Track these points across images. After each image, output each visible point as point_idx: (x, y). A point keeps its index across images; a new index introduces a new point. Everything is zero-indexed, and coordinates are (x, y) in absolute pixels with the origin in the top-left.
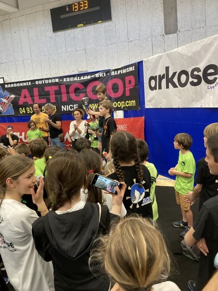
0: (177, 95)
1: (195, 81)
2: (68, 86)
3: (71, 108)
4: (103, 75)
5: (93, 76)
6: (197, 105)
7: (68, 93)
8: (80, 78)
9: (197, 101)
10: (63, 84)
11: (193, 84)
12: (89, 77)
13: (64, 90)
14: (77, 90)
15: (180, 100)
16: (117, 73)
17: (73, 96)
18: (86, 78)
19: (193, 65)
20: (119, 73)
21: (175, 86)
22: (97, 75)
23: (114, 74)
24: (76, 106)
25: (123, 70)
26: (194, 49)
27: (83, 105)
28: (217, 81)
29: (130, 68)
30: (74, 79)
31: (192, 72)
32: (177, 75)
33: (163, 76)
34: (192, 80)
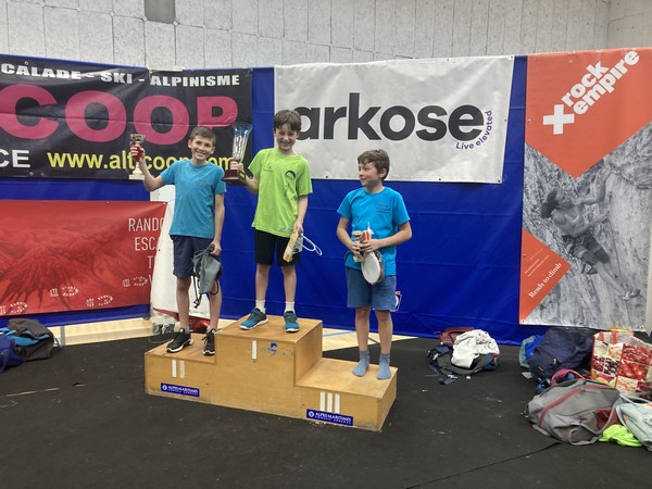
1: (431, 130)
3: (1, 158)
4: (125, 78)
5: (91, 75)
6: (433, 177)
8: (40, 72)
9: (430, 170)
12: (76, 76)
14: (26, 106)
16: (170, 82)
17: (8, 122)
18: (63, 75)
19: (425, 100)
20: (174, 84)
22: (105, 75)
23: (159, 83)
24: (19, 155)
25: (192, 79)
26: (432, 71)
27: (49, 155)
28: (481, 136)
29: (220, 78)
30: (16, 70)
31: (424, 113)
32: (379, 114)
33: (342, 112)
34: (423, 128)
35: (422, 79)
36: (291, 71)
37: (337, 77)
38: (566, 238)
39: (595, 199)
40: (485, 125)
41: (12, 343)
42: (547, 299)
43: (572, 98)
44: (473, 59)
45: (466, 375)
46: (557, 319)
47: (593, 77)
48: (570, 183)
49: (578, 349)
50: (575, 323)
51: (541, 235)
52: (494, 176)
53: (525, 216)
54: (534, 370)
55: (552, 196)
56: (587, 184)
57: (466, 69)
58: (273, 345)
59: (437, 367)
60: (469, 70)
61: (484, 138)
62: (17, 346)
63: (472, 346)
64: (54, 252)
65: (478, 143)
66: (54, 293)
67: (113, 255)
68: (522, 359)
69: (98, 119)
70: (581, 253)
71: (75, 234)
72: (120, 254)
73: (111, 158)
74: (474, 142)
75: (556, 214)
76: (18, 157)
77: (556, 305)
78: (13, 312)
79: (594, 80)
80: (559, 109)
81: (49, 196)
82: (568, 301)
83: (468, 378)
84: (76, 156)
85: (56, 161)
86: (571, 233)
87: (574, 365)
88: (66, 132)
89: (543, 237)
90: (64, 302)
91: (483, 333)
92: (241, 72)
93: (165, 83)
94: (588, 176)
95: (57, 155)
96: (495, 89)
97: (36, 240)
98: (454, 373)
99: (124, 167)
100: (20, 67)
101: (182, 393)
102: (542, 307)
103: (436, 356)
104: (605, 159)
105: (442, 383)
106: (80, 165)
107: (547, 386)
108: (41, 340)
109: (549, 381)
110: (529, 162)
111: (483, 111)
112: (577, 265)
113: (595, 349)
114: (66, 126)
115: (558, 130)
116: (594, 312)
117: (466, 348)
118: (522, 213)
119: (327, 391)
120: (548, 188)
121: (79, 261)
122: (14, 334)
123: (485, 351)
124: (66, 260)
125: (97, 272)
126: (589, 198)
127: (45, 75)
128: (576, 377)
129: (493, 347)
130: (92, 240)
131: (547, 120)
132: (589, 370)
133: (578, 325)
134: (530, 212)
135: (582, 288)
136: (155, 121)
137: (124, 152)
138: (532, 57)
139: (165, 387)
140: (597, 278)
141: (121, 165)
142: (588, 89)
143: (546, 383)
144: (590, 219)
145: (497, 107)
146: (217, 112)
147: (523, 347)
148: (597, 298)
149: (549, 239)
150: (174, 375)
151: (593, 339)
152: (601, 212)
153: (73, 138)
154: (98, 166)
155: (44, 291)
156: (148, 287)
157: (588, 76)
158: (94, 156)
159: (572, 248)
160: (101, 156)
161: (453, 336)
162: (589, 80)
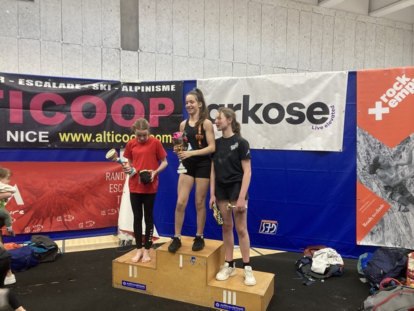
0: (260, 133)
1: (296, 118)
2: (28, 96)
3: (31, 137)
4: (107, 87)
5: (86, 86)
6: (296, 147)
7: (26, 107)
8: (57, 85)
9: (295, 143)
10: (16, 90)
11: (290, 121)
12: (78, 87)
13: (16, 100)
14: (48, 106)
15: (265, 139)
16: (133, 89)
17: (38, 115)
18: (71, 87)
19: (291, 99)
20: (136, 90)
21: (257, 121)
22: (95, 86)
23: (127, 90)
24: (43, 135)
25: (147, 88)
26: (295, 81)
27: (60, 134)
28: (328, 121)
29: (164, 87)
30: (43, 85)
31: (290, 108)
32: (262, 108)
33: (238, 107)
34: (290, 116)
35: (289, 87)
36: (207, 82)
37: (236, 85)
38: (386, 188)
39: (405, 162)
40: (330, 115)
41: (33, 251)
42: (375, 228)
43: (387, 97)
44: (321, 73)
45: (321, 279)
46: (382, 242)
47: (400, 84)
48: (388, 151)
49: (397, 263)
50: (395, 245)
51: (370, 186)
52: (337, 146)
53: (358, 173)
54: (367, 277)
55: (376, 160)
56: (400, 153)
57: (317, 80)
58: (193, 258)
59: (301, 272)
60: (319, 80)
61: (330, 123)
62: (36, 253)
63: (324, 259)
64: (61, 194)
65: (326, 126)
66: (59, 219)
67: (96, 196)
68: (359, 268)
69: (90, 112)
70: (397, 198)
71: (74, 182)
72: (100, 195)
73: (97, 135)
74: (323, 125)
75: (379, 172)
76: (42, 136)
77: (382, 232)
78: (34, 231)
79: (401, 86)
80: (378, 104)
81: (59, 159)
82: (390, 230)
83: (323, 281)
84: (76, 134)
85: (64, 138)
86: (390, 185)
87: (395, 275)
88: (71, 121)
89: (371, 186)
90: (65, 225)
91: (332, 250)
92: (176, 83)
93: (131, 90)
94: (400, 147)
95: (65, 134)
96: (336, 92)
97: (50, 186)
98: (313, 278)
99: (105, 141)
100: (46, 83)
101: (135, 287)
102: (372, 233)
103: (301, 265)
104: (411, 136)
105: (305, 284)
106: (78, 140)
107: (377, 289)
108: (50, 250)
109: (378, 286)
110: (360, 138)
111: (329, 106)
112: (395, 206)
113: (409, 264)
114: (71, 116)
115: (379, 118)
116: (408, 238)
117: (321, 261)
118: (356, 171)
119: (227, 290)
120: (373, 155)
121: (75, 199)
122: (34, 246)
123: (334, 263)
124: (67, 199)
125: (86, 206)
126: (401, 161)
127: (60, 87)
128: (397, 284)
129: (338, 260)
130: (84, 186)
131: (371, 111)
132: (406, 278)
133: (397, 247)
134: (361, 171)
135: (399, 221)
136: (124, 113)
137: (105, 132)
138: (360, 72)
139: (124, 283)
140: (409, 215)
141: (103, 140)
142: (397, 92)
143: (376, 287)
144: (403, 175)
145: (338, 103)
146: (162, 107)
147: (360, 260)
148: (410, 228)
149: (375, 188)
150: (131, 275)
151: (408, 257)
152: (410, 171)
153: (75, 124)
154: (89, 140)
155: (54, 218)
156: (117, 215)
157: (397, 83)
158: (87, 135)
159: (391, 194)
160: (91, 135)
161: (312, 251)
162: (398, 86)
